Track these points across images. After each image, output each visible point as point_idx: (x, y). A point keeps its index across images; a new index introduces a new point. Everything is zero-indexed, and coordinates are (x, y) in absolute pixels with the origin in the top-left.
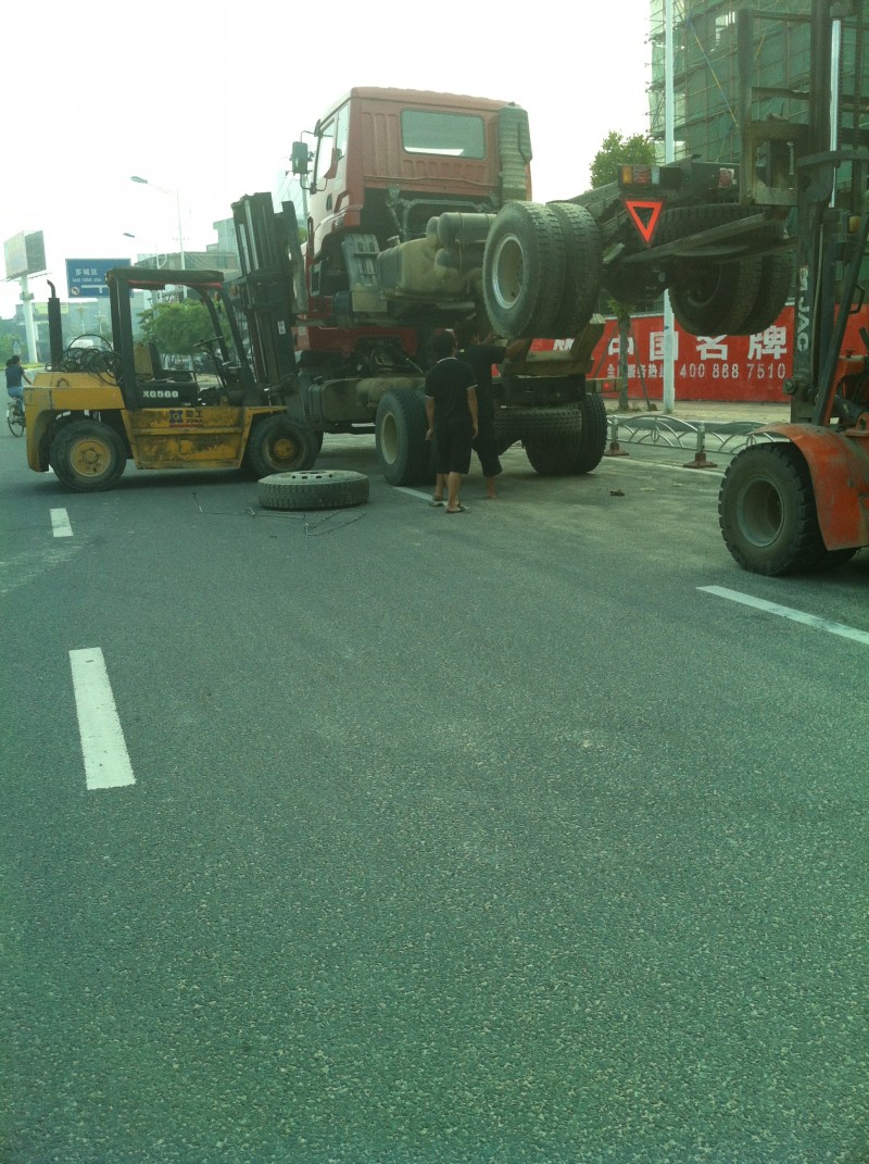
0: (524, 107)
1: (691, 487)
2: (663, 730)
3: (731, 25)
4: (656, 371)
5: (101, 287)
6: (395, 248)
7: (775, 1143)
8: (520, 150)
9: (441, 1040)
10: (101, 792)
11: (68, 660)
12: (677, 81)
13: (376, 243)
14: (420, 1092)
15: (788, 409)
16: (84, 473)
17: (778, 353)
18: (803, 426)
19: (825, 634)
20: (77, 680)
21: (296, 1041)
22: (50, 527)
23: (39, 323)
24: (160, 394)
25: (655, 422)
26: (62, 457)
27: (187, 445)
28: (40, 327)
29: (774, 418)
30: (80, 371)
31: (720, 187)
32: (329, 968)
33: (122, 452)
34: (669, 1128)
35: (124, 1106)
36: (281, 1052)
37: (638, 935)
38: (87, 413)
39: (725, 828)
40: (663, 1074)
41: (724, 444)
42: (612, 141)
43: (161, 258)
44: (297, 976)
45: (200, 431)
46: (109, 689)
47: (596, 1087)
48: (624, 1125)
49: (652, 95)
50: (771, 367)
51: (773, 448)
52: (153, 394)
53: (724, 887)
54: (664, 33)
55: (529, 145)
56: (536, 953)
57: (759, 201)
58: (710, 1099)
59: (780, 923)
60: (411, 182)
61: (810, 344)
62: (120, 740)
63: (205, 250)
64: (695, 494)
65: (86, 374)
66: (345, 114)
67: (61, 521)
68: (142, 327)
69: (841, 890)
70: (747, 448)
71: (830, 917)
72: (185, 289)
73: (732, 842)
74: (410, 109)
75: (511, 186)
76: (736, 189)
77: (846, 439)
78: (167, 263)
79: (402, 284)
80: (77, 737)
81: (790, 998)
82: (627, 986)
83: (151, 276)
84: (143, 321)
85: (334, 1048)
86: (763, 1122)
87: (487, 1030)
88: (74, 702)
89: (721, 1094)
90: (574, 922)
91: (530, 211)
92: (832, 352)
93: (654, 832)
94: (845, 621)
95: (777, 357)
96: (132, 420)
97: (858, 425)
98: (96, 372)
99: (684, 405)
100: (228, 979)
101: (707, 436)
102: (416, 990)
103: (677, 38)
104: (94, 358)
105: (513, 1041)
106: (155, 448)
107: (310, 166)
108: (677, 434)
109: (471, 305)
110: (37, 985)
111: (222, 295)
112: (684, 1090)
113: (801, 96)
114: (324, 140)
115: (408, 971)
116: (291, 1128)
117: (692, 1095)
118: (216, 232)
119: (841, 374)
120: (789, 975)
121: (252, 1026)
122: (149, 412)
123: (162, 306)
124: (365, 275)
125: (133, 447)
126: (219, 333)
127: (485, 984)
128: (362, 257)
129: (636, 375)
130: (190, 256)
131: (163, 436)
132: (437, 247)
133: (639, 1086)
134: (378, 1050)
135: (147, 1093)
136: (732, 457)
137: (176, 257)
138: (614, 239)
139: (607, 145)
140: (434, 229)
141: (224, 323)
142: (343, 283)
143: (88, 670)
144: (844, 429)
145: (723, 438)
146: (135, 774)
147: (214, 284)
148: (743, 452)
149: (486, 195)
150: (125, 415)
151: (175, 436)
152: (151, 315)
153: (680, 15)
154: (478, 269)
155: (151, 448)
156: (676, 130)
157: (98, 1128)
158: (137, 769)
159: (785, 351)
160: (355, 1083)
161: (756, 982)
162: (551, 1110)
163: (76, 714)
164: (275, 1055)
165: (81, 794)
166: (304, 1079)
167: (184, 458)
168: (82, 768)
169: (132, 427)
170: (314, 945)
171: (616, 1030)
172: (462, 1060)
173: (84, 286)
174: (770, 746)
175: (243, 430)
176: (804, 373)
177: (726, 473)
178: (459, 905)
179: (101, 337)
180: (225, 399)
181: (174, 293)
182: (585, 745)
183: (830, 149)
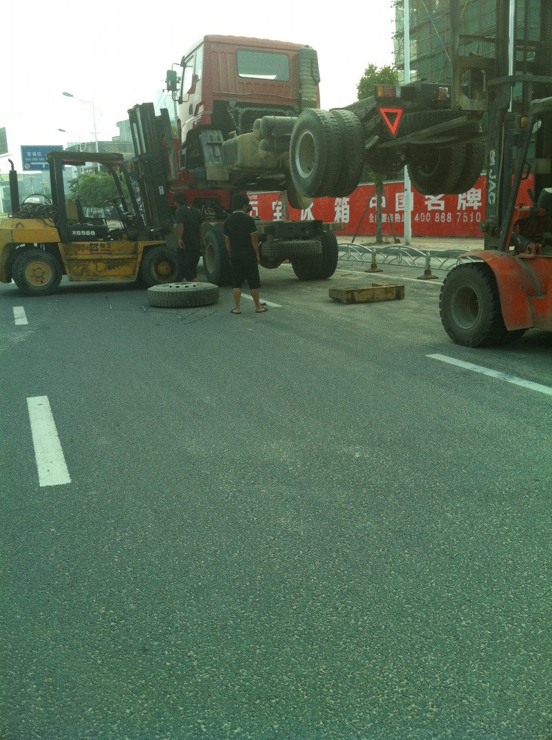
0: (314, 48)
1: (422, 291)
2: (405, 446)
4: (399, 218)
5: (44, 164)
6: (234, 139)
7: (477, 704)
8: (312, 76)
9: (268, 643)
10: (49, 488)
11: (26, 404)
12: (411, 33)
13: (221, 136)
14: (255, 677)
15: (483, 241)
16: (34, 284)
17: (476, 206)
18: (493, 252)
19: (506, 384)
20: (32, 417)
21: (176, 645)
22: (14, 319)
23: (4, 187)
24: (83, 233)
25: (399, 251)
26: (20, 273)
27: (101, 266)
29: (474, 247)
30: (32, 218)
31: (439, 99)
32: (197, 598)
33: (59, 270)
34: (411, 697)
35: (67, 687)
37: (391, 575)
38: (36, 245)
39: (445, 506)
40: (407, 663)
41: (443, 264)
42: (371, 70)
43: (83, 145)
44: (176, 604)
45: (110, 257)
46: (53, 422)
47: (365, 672)
48: (383, 695)
49: (396, 41)
50: (472, 215)
51: (473, 266)
52: (78, 233)
53: (444, 544)
54: (403, 1)
55: (318, 72)
56: (327, 587)
57: (463, 108)
58: (436, 678)
59: (479, 566)
60: (243, 97)
61: (496, 200)
62: (62, 456)
63: (111, 140)
64: (425, 296)
65: (35, 220)
66: (200, 53)
67: (20, 315)
68: (72, 190)
69: (517, 545)
70: (457, 266)
71: (510, 562)
72: (99, 165)
73: (449, 515)
74: (242, 50)
75: (307, 99)
76: (449, 100)
78: (87, 149)
79: (238, 162)
80: (33, 453)
81: (486, 613)
82: (384, 607)
83: (76, 156)
84: (72, 186)
85: (200, 650)
86: (469, 692)
87: (296, 636)
88: (30, 430)
89: (443, 675)
90: (351, 567)
91: (319, 115)
92: (510, 205)
93: (400, 510)
94: (519, 375)
95: (476, 208)
96: (65, 250)
97: (527, 251)
98: (41, 218)
99: (417, 239)
100: (132, 606)
101: (432, 259)
102: (251, 612)
103: (412, 5)
104: (40, 209)
105: (313, 643)
106: (80, 268)
107: (178, 86)
108: (413, 258)
109: (282, 176)
110: (9, 611)
111: (123, 169)
113: (490, 40)
114: (187, 69)
115: (247, 600)
116: (173, 701)
117: (425, 676)
118: (118, 128)
119: (516, 219)
120: (485, 598)
121: (148, 636)
122: (77, 245)
123: (85, 176)
124: (215, 157)
125: (66, 267)
126: (121, 192)
127: (295, 607)
128: (213, 145)
129: (387, 220)
130: (101, 144)
131: (86, 260)
132: (260, 139)
134: (228, 650)
135: (81, 679)
136: (448, 272)
137: (93, 144)
138: (373, 133)
139: (367, 73)
140: (258, 127)
141: (124, 187)
142: (200, 161)
143: (39, 410)
144: (518, 253)
145: (442, 260)
146: (71, 476)
147: (117, 162)
148: (454, 269)
149: (291, 104)
150: (61, 246)
151: (94, 260)
152: (77, 182)
154: (286, 153)
155: (78, 268)
156: (412, 63)
157: (50, 701)
158: (72, 473)
159: (480, 204)
160: (214, 672)
161: (464, 604)
162: (337, 687)
163: (31, 438)
164: (163, 654)
165: (36, 489)
166: (181, 669)
167: (100, 274)
168: (36, 473)
169: (66, 254)
170: (187, 584)
171: (378, 635)
172: (281, 656)
173: (32, 163)
174: (472, 455)
175: (138, 257)
176: (491, 218)
177: (444, 283)
178: (278, 558)
179: (46, 197)
180: (126, 236)
181: (91, 167)
182: (357, 456)
183: (509, 74)
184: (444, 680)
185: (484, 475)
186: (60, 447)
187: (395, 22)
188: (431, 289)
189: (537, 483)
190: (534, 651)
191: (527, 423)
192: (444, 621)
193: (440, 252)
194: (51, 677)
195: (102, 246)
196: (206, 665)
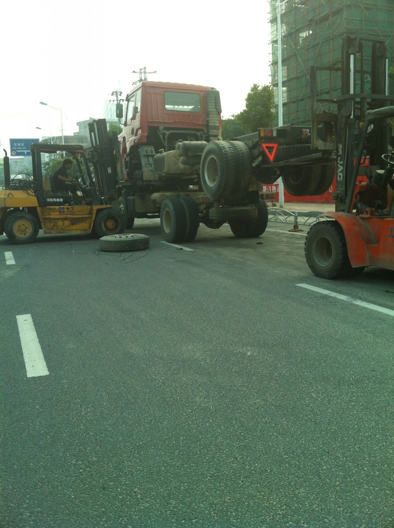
0: (218, 90)
1: (292, 240)
2: (282, 347)
3: (307, 37)
4: (275, 189)
5: (26, 151)
6: (162, 154)
7: (334, 522)
9: (189, 482)
10: (34, 378)
11: (16, 320)
12: (283, 61)
13: (153, 150)
14: (181, 505)
15: (334, 206)
16: (19, 235)
18: (341, 213)
19: (352, 304)
20: (20, 329)
21: (125, 485)
22: (5, 260)
24: (55, 200)
25: (275, 212)
26: (9, 229)
27: (67, 223)
29: (328, 210)
30: (18, 190)
31: (303, 137)
32: (139, 453)
33: (37, 226)
34: (289, 517)
35: (51, 514)
36: (119, 490)
37: (274, 435)
38: (21, 208)
39: (310, 389)
40: (286, 494)
41: (306, 221)
42: (255, 88)
43: (53, 138)
44: (125, 456)
45: (73, 216)
46: (35, 333)
49: (272, 67)
51: (328, 223)
52: (51, 200)
53: (310, 414)
54: (277, 40)
56: (229, 444)
57: (319, 149)
58: (306, 505)
59: (335, 429)
60: (169, 123)
61: (343, 178)
62: (42, 356)
63: (73, 135)
64: (294, 243)
65: (21, 191)
66: (139, 93)
67: (9, 257)
68: (45, 170)
69: (361, 415)
70: (317, 223)
72: (64, 152)
73: (313, 394)
74: (168, 91)
77: (360, 219)
78: (56, 141)
79: (165, 170)
80: (22, 354)
81: (340, 461)
82: (269, 457)
83: (49, 146)
84: (45, 167)
85: (142, 487)
87: (209, 478)
88: (19, 338)
89: (311, 502)
90: (245, 431)
92: (353, 181)
93: (280, 391)
94: (361, 299)
96: (42, 212)
97: (365, 213)
98: (25, 190)
99: (288, 204)
100: (94, 459)
101: (299, 218)
102: (177, 462)
103: (283, 43)
104: (25, 183)
105: (220, 482)
106: (52, 224)
108: (286, 217)
110: (9, 463)
111: (83, 156)
112: (295, 501)
113: (337, 70)
114: (130, 103)
115: (174, 454)
116: (125, 522)
117: (298, 503)
118: (78, 127)
119: (357, 191)
121: (106, 479)
122: (50, 208)
123: (54, 160)
124: (149, 164)
125: (42, 224)
126: (81, 171)
127: (207, 458)
128: (148, 156)
129: (267, 190)
130: (67, 138)
131: (57, 219)
132: (180, 156)
133: (276, 499)
134: (162, 488)
135: (60, 508)
136: (310, 227)
137: (60, 138)
138: (258, 157)
139: (253, 90)
140: (179, 148)
141: (83, 167)
143: (25, 324)
144: (359, 214)
145: (306, 218)
146: (49, 370)
147: (79, 151)
148: (315, 224)
150: (39, 209)
151: (62, 219)
152: (49, 164)
153: (284, 32)
155: (50, 225)
156: (283, 83)
157: (39, 524)
158: (49, 368)
160: (152, 502)
161: (325, 455)
163: (20, 343)
164: (117, 491)
165: (25, 379)
166: (130, 501)
167: (66, 228)
168: (24, 368)
169: (42, 215)
170: (132, 443)
172: (197, 491)
173: (18, 151)
174: (329, 353)
175: (92, 216)
176: (341, 190)
177: (307, 234)
178: (195, 425)
179: (27, 174)
180: (84, 202)
181: (59, 154)
182: (249, 354)
183: (351, 93)
185: (337, 367)
186: (40, 350)
187: (271, 55)
188: (298, 238)
189: (374, 372)
190: (373, 486)
191: (367, 331)
192: (311, 466)
193: (304, 213)
196: (146, 498)
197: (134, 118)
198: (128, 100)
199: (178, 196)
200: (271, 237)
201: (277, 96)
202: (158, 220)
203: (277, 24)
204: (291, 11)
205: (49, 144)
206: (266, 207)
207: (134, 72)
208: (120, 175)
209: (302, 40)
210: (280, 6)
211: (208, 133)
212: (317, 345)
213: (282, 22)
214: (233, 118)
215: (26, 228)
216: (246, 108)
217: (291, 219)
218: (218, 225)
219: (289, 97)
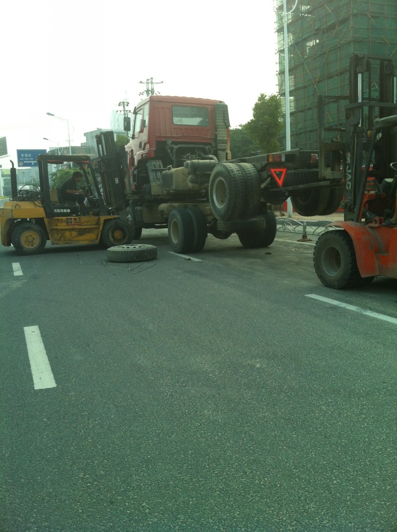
0: (226, 104)
1: (301, 250)
2: (291, 359)
3: (313, 46)
5: (33, 162)
6: (171, 171)
10: (41, 390)
11: (23, 332)
12: (290, 71)
14: (189, 520)
15: (343, 215)
16: (27, 247)
18: (349, 223)
19: (362, 315)
20: (28, 341)
21: (133, 499)
22: (13, 271)
23: (4, 178)
24: (62, 210)
25: (283, 222)
26: (17, 240)
27: (74, 233)
28: (4, 180)
29: (337, 219)
30: (25, 201)
31: (311, 162)
32: (147, 467)
33: (45, 236)
36: (127, 504)
37: (283, 449)
38: (28, 219)
39: (320, 401)
41: (315, 231)
42: (262, 97)
43: (60, 149)
44: (133, 470)
45: (80, 227)
46: (42, 344)
47: (266, 516)
49: (279, 77)
51: (337, 232)
52: (58, 211)
53: (320, 428)
54: (284, 49)
56: (239, 458)
57: (327, 177)
58: (316, 520)
59: (346, 443)
60: (177, 138)
61: (352, 187)
62: (49, 368)
63: (80, 145)
65: (28, 202)
66: (147, 107)
67: (17, 268)
68: (53, 180)
69: (371, 428)
70: (325, 233)
72: (71, 163)
73: (323, 407)
74: (176, 106)
77: (370, 230)
78: (63, 151)
80: (29, 366)
81: (351, 475)
82: (279, 472)
83: (56, 157)
84: (52, 177)
85: (150, 502)
87: (218, 492)
88: (27, 350)
89: (321, 518)
90: (255, 444)
91: (229, 169)
92: (361, 190)
93: (289, 404)
94: (371, 309)
96: (49, 223)
97: (374, 222)
98: (33, 201)
99: (296, 214)
100: (102, 472)
101: (307, 227)
102: (186, 476)
103: (290, 52)
104: (31, 195)
105: (229, 497)
106: (59, 235)
107: (132, 127)
108: (294, 227)
110: (16, 477)
111: (90, 166)
112: (305, 516)
114: (138, 116)
115: (182, 468)
117: (309, 518)
118: (85, 137)
119: (365, 200)
120: (349, 465)
121: (114, 493)
122: (57, 219)
123: (61, 171)
124: (157, 179)
125: (49, 234)
126: (88, 183)
127: (216, 472)
128: (156, 171)
130: (74, 149)
131: (63, 229)
132: (189, 174)
133: (285, 515)
134: (170, 502)
135: (68, 523)
136: (318, 237)
137: (67, 148)
139: (260, 99)
140: (187, 165)
141: (90, 178)
143: (33, 336)
144: (368, 224)
145: (315, 228)
146: (56, 382)
147: (86, 162)
148: (323, 234)
150: (46, 220)
151: (69, 230)
152: (56, 174)
153: (291, 42)
155: (58, 235)
156: (290, 92)
158: (57, 380)
161: (335, 469)
162: (247, 527)
163: (28, 355)
164: (125, 505)
165: (32, 391)
166: (138, 515)
167: (73, 239)
168: (31, 380)
169: (50, 226)
170: (140, 457)
171: (275, 491)
172: (207, 506)
173: (25, 162)
174: (339, 365)
175: (100, 226)
176: (349, 199)
177: (316, 244)
178: (204, 438)
179: (34, 185)
180: (91, 213)
181: (66, 165)
182: (258, 366)
183: (359, 102)
184: (322, 521)
185: (347, 379)
186: (48, 362)
187: (278, 64)
188: (307, 248)
189: (385, 384)
190: (384, 501)
191: (378, 342)
192: (321, 480)
193: (314, 222)
194: (47, 522)
195: (75, 219)
196: (155, 512)
197: (141, 131)
198: (135, 113)
199: (186, 207)
200: (279, 247)
201: (285, 105)
202: (166, 230)
203: (283, 33)
204: (298, 20)
205: (56, 154)
206: (274, 217)
207: (141, 82)
208: (128, 189)
209: (309, 49)
210: (286, 16)
211: (216, 147)
212: (327, 356)
213: (289, 31)
214: (240, 128)
215: (34, 239)
216: (253, 118)
217: (300, 229)
218: (225, 235)
219: (296, 107)
